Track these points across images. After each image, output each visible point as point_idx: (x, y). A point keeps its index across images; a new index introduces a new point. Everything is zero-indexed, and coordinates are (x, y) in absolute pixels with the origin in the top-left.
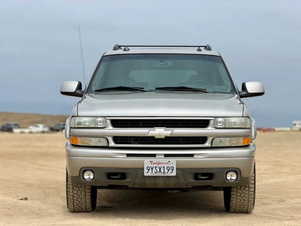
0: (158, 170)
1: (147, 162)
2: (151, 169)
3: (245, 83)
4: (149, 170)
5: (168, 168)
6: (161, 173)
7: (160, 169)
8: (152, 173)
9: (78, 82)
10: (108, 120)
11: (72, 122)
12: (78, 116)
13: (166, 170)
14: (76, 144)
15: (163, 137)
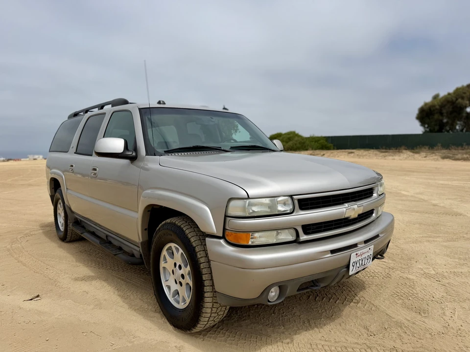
1: (353, 256)
4: (354, 266)
6: (362, 266)
7: (362, 261)
10: (296, 199)
11: (235, 208)
12: (249, 198)
13: (366, 261)
14: (245, 243)
15: (356, 216)
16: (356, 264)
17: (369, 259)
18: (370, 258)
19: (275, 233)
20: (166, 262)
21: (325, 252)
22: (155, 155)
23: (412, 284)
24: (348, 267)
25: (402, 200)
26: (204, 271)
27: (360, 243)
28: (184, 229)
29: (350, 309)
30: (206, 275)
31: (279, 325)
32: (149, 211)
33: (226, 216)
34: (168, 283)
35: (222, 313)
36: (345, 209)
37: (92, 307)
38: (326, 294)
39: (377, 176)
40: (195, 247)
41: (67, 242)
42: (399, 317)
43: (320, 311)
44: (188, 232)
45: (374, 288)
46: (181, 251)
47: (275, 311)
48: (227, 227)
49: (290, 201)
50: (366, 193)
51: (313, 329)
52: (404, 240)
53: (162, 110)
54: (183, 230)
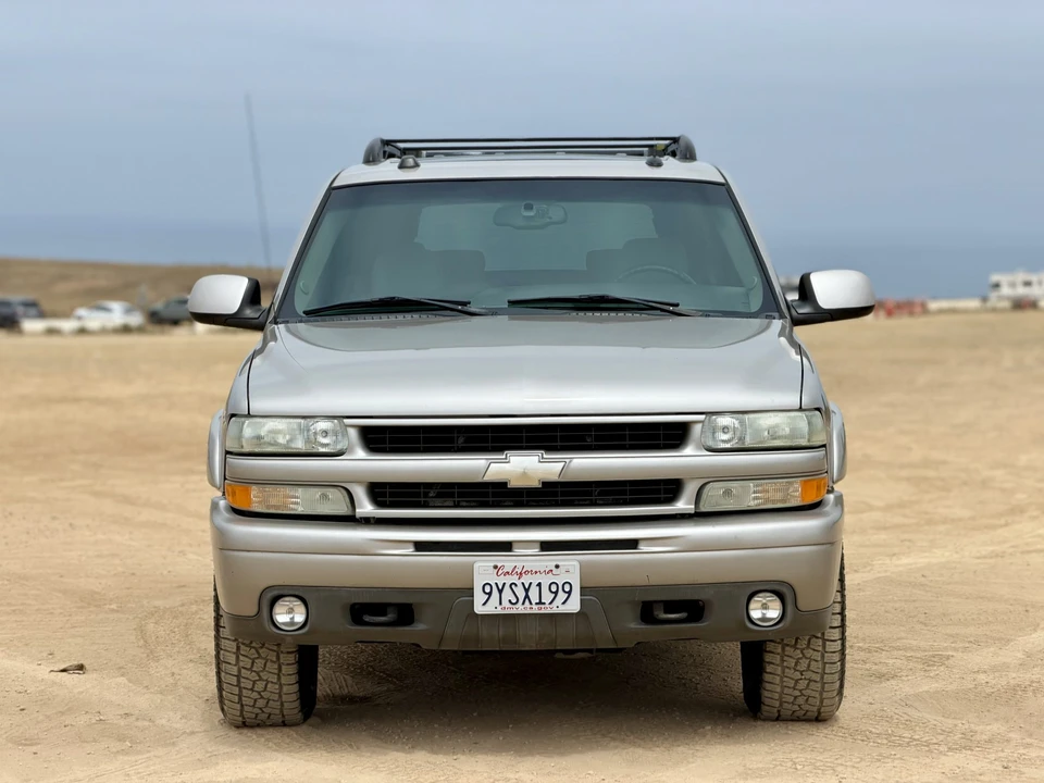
0: (521, 594)
1: (483, 568)
2: (495, 593)
3: (809, 274)
4: (490, 594)
5: (554, 588)
6: (531, 603)
7: (527, 590)
8: (501, 603)
9: (247, 280)
10: (352, 426)
12: (249, 414)
13: (548, 594)
14: (245, 508)
15: (538, 484)
16: (500, 591)
17: (562, 596)
18: (569, 593)
33: (226, 452)
36: (486, 461)
48: (226, 475)
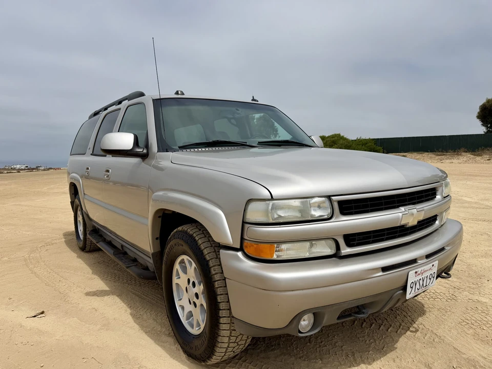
0: (421, 283)
1: (412, 274)
2: (414, 286)
4: (412, 288)
5: (430, 277)
7: (423, 281)
10: (335, 201)
11: (255, 213)
12: (272, 198)
13: (428, 280)
14: (269, 258)
15: (415, 223)
16: (416, 284)
17: (432, 279)
18: (434, 277)
19: (308, 244)
20: (179, 278)
21: (375, 270)
22: (167, 151)
23: (485, 309)
24: (404, 288)
25: (464, 207)
26: (219, 291)
27: (421, 258)
28: (197, 238)
29: (406, 340)
30: (222, 296)
31: (315, 358)
32: (159, 217)
33: (244, 223)
34: (181, 303)
35: (243, 342)
36: (401, 214)
37: (99, 327)
38: (375, 320)
39: (441, 174)
40: (209, 261)
41: (87, 252)
42: (471, 352)
43: (368, 341)
44: (201, 243)
45: (436, 313)
46: (194, 265)
47: (312, 339)
48: (246, 237)
49: (327, 204)
50: (427, 195)
51: (358, 365)
52: (470, 254)
53: (179, 101)
54: (195, 240)
